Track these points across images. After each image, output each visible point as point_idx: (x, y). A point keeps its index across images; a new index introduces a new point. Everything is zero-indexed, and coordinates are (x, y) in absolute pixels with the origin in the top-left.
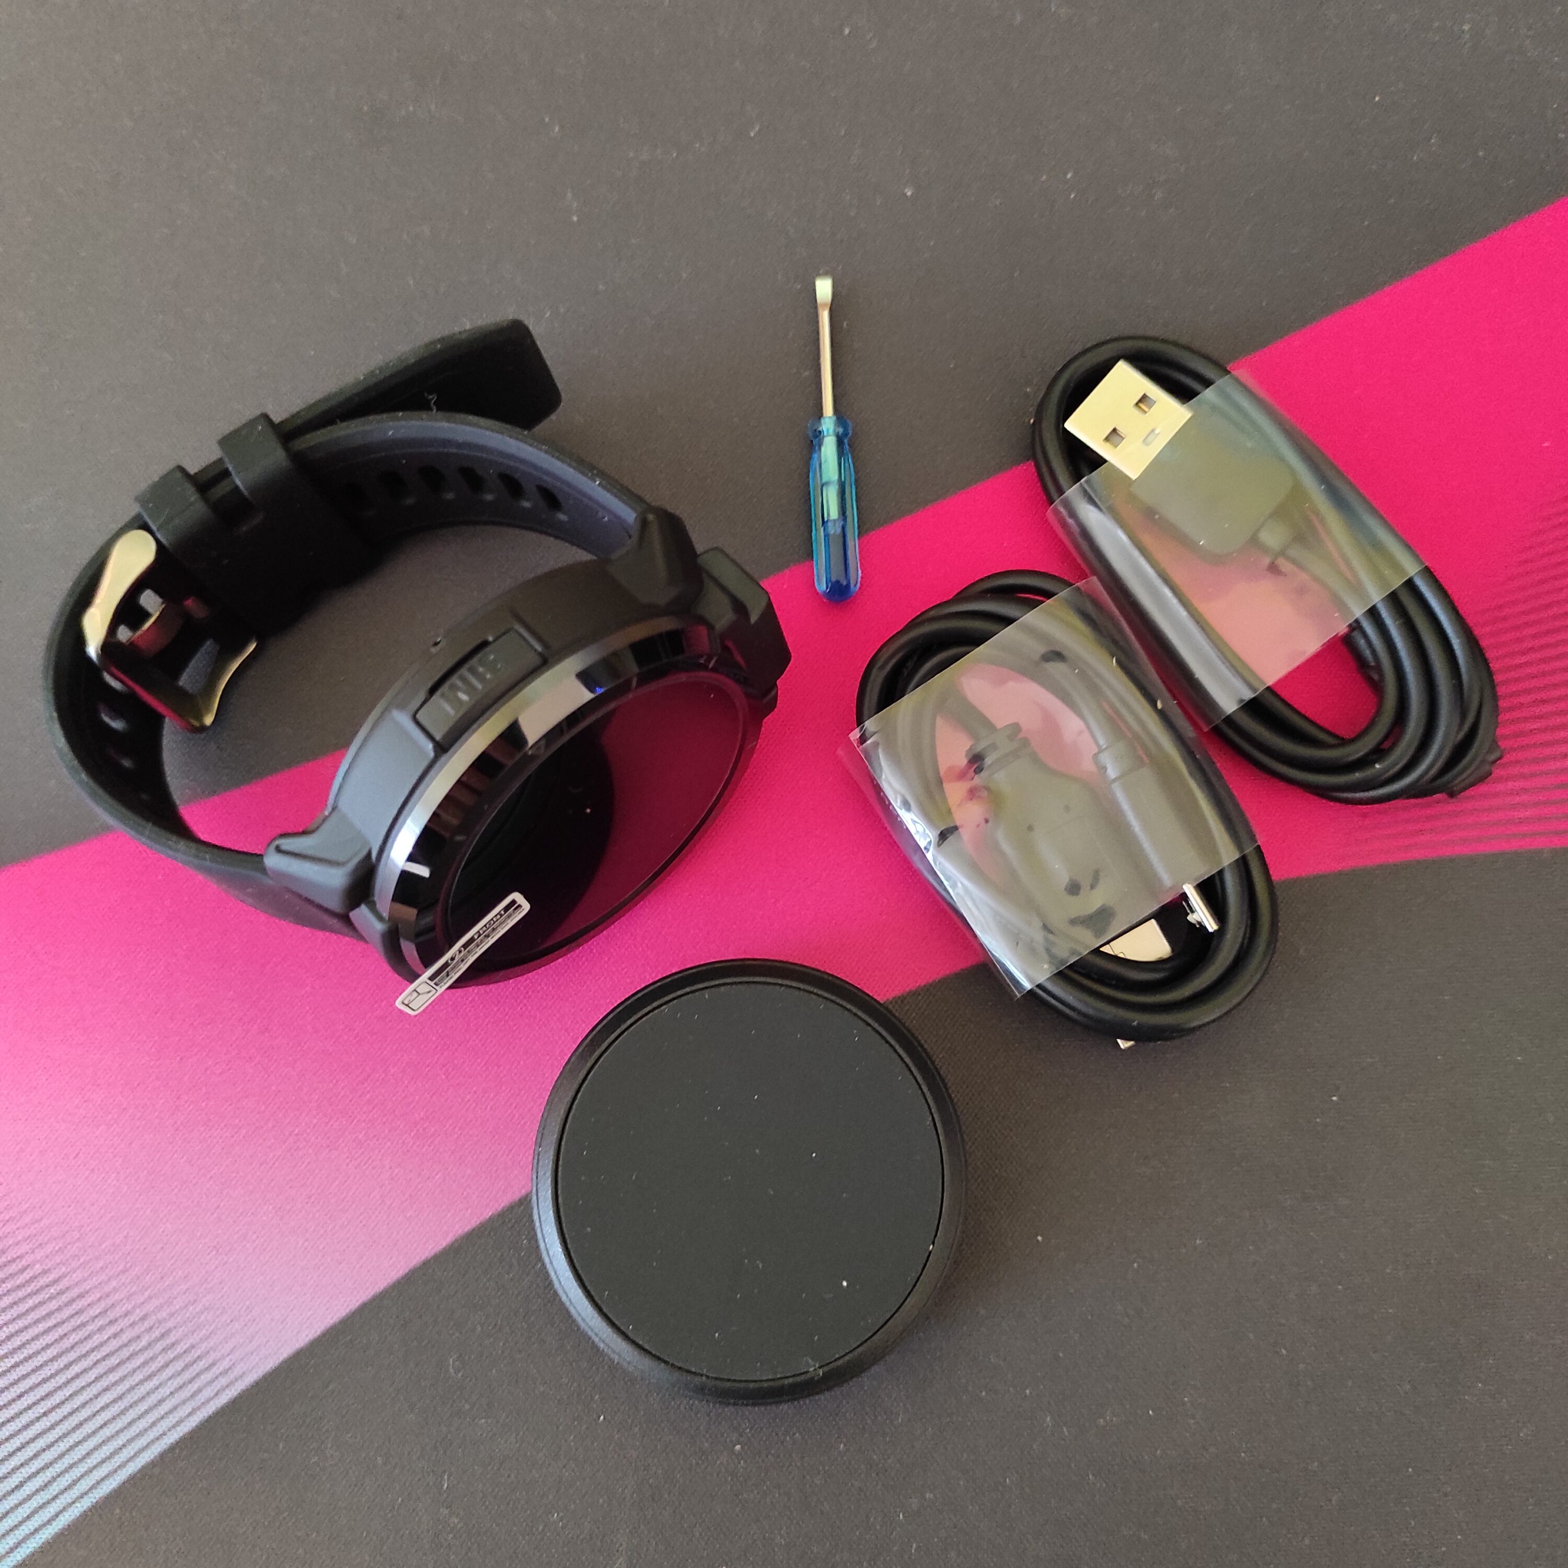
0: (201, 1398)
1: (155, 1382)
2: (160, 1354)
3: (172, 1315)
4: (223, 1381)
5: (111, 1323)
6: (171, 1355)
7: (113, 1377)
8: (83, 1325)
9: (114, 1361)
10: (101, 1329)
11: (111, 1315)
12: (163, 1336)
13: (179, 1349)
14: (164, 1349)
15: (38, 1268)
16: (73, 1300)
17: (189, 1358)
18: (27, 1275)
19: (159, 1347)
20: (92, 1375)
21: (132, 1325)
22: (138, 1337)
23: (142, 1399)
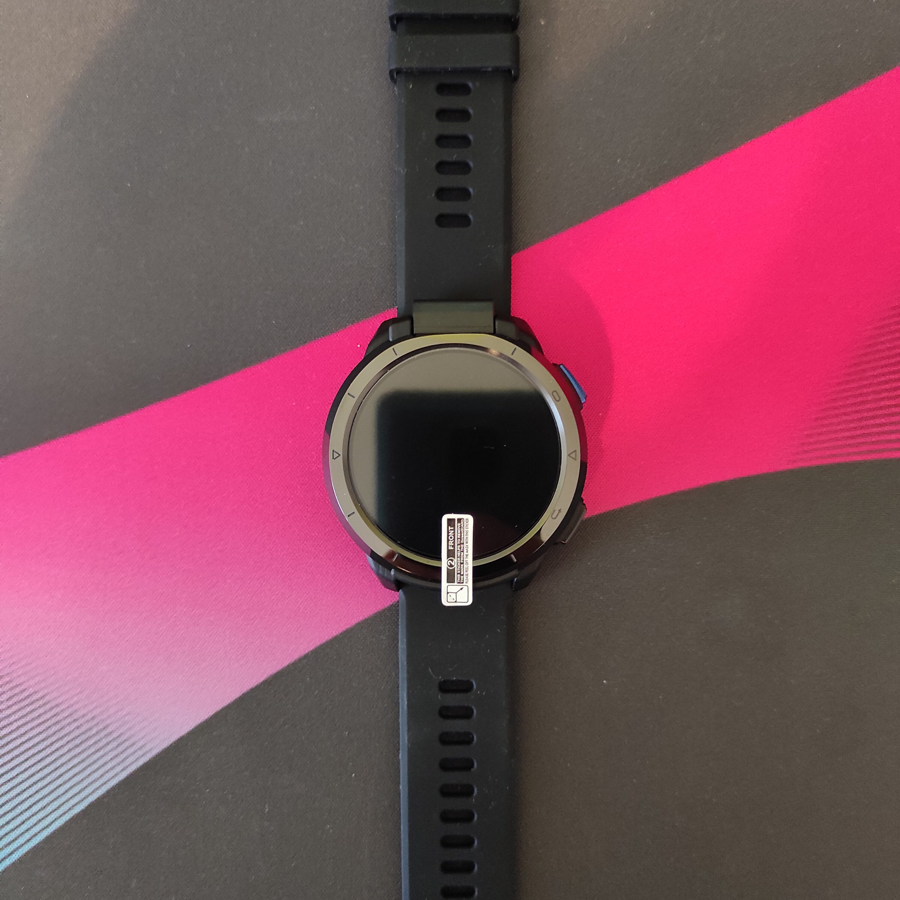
0: (128, 762)
7: (78, 750)
8: (59, 721)
10: (69, 724)
12: (104, 729)
18: (25, 694)
21: (87, 722)
22: (91, 729)
23: (95, 762)
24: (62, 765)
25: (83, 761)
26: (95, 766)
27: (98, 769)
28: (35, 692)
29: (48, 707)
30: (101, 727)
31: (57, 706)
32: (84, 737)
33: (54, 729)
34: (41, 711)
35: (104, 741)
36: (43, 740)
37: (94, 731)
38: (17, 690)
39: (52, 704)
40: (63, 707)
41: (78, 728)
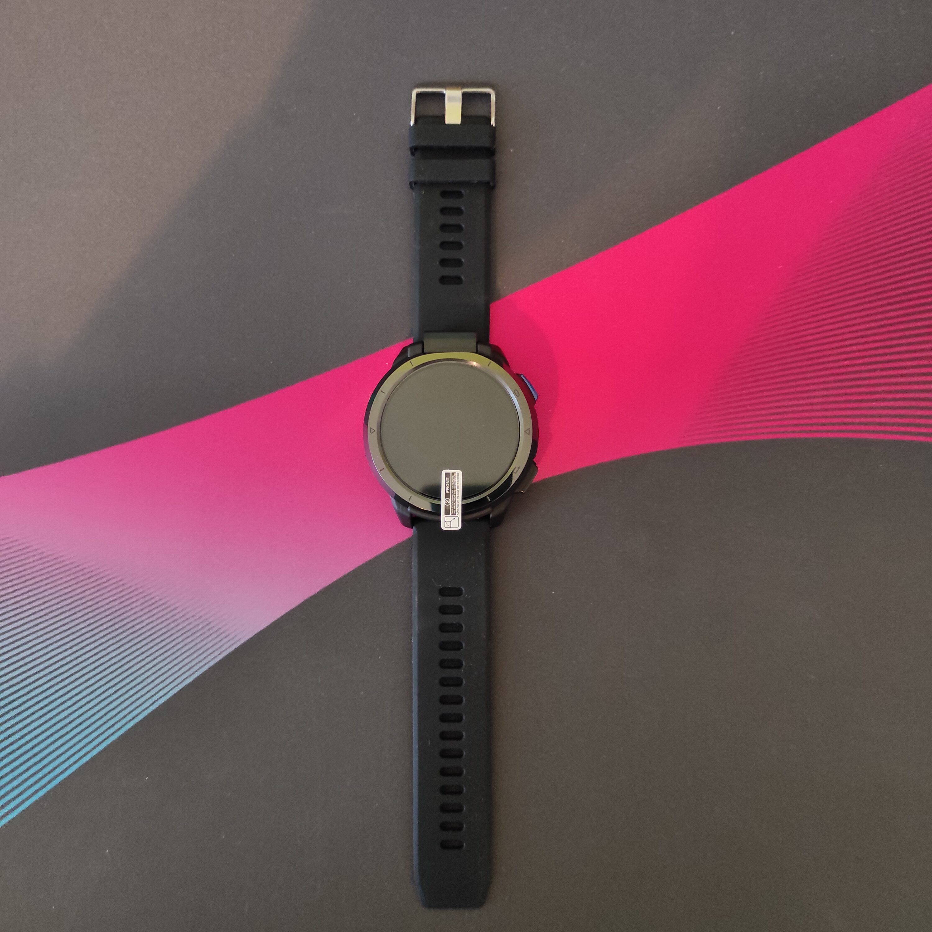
0: (223, 649)
1: (204, 642)
2: (207, 631)
3: (211, 616)
4: (232, 642)
5: (187, 619)
6: (211, 632)
7: (189, 640)
8: (176, 620)
9: (189, 634)
10: (183, 622)
11: (187, 617)
12: (207, 625)
13: (215, 629)
14: (208, 630)
15: (157, 598)
16: (172, 611)
17: (218, 633)
18: (153, 601)
19: (207, 628)
20: (180, 639)
21: (196, 620)
22: (198, 625)
23: (200, 648)
24: (178, 650)
25: (192, 648)
26: (201, 651)
27: (202, 653)
28: (161, 600)
29: (169, 610)
30: (205, 623)
31: (175, 609)
32: (193, 631)
33: (173, 625)
34: (164, 612)
35: (207, 634)
36: (165, 633)
37: (200, 627)
38: (147, 598)
39: (172, 608)
40: (178, 610)
41: (189, 624)
